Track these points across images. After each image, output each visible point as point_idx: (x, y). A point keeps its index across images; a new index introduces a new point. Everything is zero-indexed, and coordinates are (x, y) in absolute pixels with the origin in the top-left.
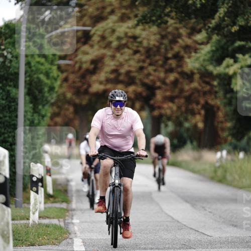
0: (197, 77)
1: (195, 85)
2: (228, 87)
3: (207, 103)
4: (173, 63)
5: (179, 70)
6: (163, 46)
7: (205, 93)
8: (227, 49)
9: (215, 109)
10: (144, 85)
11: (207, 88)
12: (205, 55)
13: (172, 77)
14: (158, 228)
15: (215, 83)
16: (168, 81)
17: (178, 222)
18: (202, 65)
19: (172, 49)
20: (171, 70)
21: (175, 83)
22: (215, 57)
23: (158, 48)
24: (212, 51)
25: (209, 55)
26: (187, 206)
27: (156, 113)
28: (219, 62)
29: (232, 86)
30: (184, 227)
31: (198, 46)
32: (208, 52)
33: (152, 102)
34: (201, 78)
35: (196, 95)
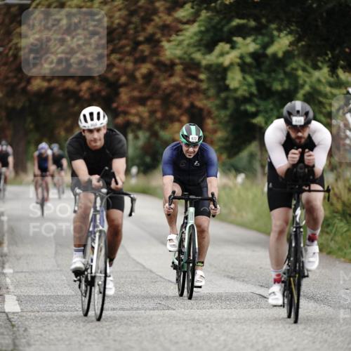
0: (179, 68)
1: (175, 80)
2: (221, 83)
3: (192, 106)
4: (146, 49)
5: (155, 59)
6: (132, 26)
7: (190, 91)
8: (221, 30)
9: (205, 113)
11: (194, 84)
12: (191, 38)
13: (144, 69)
14: (122, 281)
16: (138, 74)
17: (151, 271)
18: (185, 53)
19: (144, 29)
20: (143, 60)
21: (149, 77)
22: (204, 42)
23: (125, 29)
24: (201, 32)
25: (196, 38)
27: (120, 120)
28: (210, 47)
29: (227, 82)
30: (159, 279)
31: (181, 26)
32: (195, 34)
33: (115, 105)
34: (184, 70)
35: (177, 94)
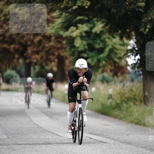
0: (53, 38)
1: (52, 43)
2: (72, 45)
3: (59, 55)
5: (42, 34)
7: (58, 49)
8: (72, 21)
9: (65, 58)
10: (20, 44)
11: (59, 45)
12: (58, 25)
13: (38, 39)
14: (29, 132)
15: (64, 42)
16: (35, 41)
17: (42, 128)
18: (56, 31)
20: (37, 35)
21: (40, 42)
24: (63, 23)
25: (61, 25)
26: (47, 118)
27: (28, 61)
28: (67, 29)
29: (75, 44)
30: (45, 131)
31: (54, 20)
32: (60, 23)
33: (25, 54)
34: (56, 39)
35: (52, 50)
